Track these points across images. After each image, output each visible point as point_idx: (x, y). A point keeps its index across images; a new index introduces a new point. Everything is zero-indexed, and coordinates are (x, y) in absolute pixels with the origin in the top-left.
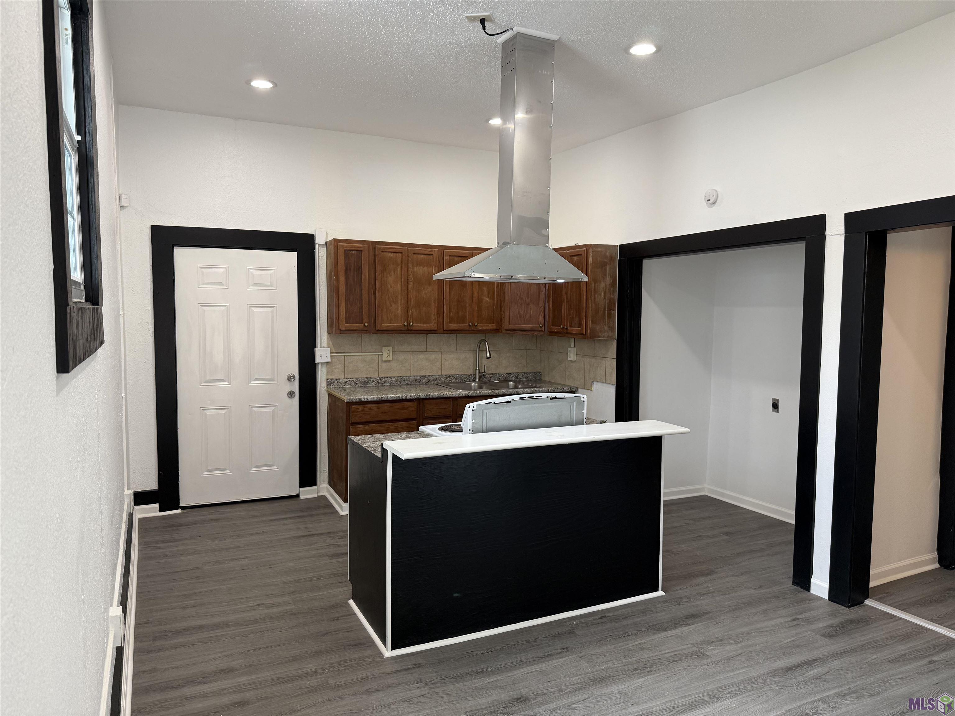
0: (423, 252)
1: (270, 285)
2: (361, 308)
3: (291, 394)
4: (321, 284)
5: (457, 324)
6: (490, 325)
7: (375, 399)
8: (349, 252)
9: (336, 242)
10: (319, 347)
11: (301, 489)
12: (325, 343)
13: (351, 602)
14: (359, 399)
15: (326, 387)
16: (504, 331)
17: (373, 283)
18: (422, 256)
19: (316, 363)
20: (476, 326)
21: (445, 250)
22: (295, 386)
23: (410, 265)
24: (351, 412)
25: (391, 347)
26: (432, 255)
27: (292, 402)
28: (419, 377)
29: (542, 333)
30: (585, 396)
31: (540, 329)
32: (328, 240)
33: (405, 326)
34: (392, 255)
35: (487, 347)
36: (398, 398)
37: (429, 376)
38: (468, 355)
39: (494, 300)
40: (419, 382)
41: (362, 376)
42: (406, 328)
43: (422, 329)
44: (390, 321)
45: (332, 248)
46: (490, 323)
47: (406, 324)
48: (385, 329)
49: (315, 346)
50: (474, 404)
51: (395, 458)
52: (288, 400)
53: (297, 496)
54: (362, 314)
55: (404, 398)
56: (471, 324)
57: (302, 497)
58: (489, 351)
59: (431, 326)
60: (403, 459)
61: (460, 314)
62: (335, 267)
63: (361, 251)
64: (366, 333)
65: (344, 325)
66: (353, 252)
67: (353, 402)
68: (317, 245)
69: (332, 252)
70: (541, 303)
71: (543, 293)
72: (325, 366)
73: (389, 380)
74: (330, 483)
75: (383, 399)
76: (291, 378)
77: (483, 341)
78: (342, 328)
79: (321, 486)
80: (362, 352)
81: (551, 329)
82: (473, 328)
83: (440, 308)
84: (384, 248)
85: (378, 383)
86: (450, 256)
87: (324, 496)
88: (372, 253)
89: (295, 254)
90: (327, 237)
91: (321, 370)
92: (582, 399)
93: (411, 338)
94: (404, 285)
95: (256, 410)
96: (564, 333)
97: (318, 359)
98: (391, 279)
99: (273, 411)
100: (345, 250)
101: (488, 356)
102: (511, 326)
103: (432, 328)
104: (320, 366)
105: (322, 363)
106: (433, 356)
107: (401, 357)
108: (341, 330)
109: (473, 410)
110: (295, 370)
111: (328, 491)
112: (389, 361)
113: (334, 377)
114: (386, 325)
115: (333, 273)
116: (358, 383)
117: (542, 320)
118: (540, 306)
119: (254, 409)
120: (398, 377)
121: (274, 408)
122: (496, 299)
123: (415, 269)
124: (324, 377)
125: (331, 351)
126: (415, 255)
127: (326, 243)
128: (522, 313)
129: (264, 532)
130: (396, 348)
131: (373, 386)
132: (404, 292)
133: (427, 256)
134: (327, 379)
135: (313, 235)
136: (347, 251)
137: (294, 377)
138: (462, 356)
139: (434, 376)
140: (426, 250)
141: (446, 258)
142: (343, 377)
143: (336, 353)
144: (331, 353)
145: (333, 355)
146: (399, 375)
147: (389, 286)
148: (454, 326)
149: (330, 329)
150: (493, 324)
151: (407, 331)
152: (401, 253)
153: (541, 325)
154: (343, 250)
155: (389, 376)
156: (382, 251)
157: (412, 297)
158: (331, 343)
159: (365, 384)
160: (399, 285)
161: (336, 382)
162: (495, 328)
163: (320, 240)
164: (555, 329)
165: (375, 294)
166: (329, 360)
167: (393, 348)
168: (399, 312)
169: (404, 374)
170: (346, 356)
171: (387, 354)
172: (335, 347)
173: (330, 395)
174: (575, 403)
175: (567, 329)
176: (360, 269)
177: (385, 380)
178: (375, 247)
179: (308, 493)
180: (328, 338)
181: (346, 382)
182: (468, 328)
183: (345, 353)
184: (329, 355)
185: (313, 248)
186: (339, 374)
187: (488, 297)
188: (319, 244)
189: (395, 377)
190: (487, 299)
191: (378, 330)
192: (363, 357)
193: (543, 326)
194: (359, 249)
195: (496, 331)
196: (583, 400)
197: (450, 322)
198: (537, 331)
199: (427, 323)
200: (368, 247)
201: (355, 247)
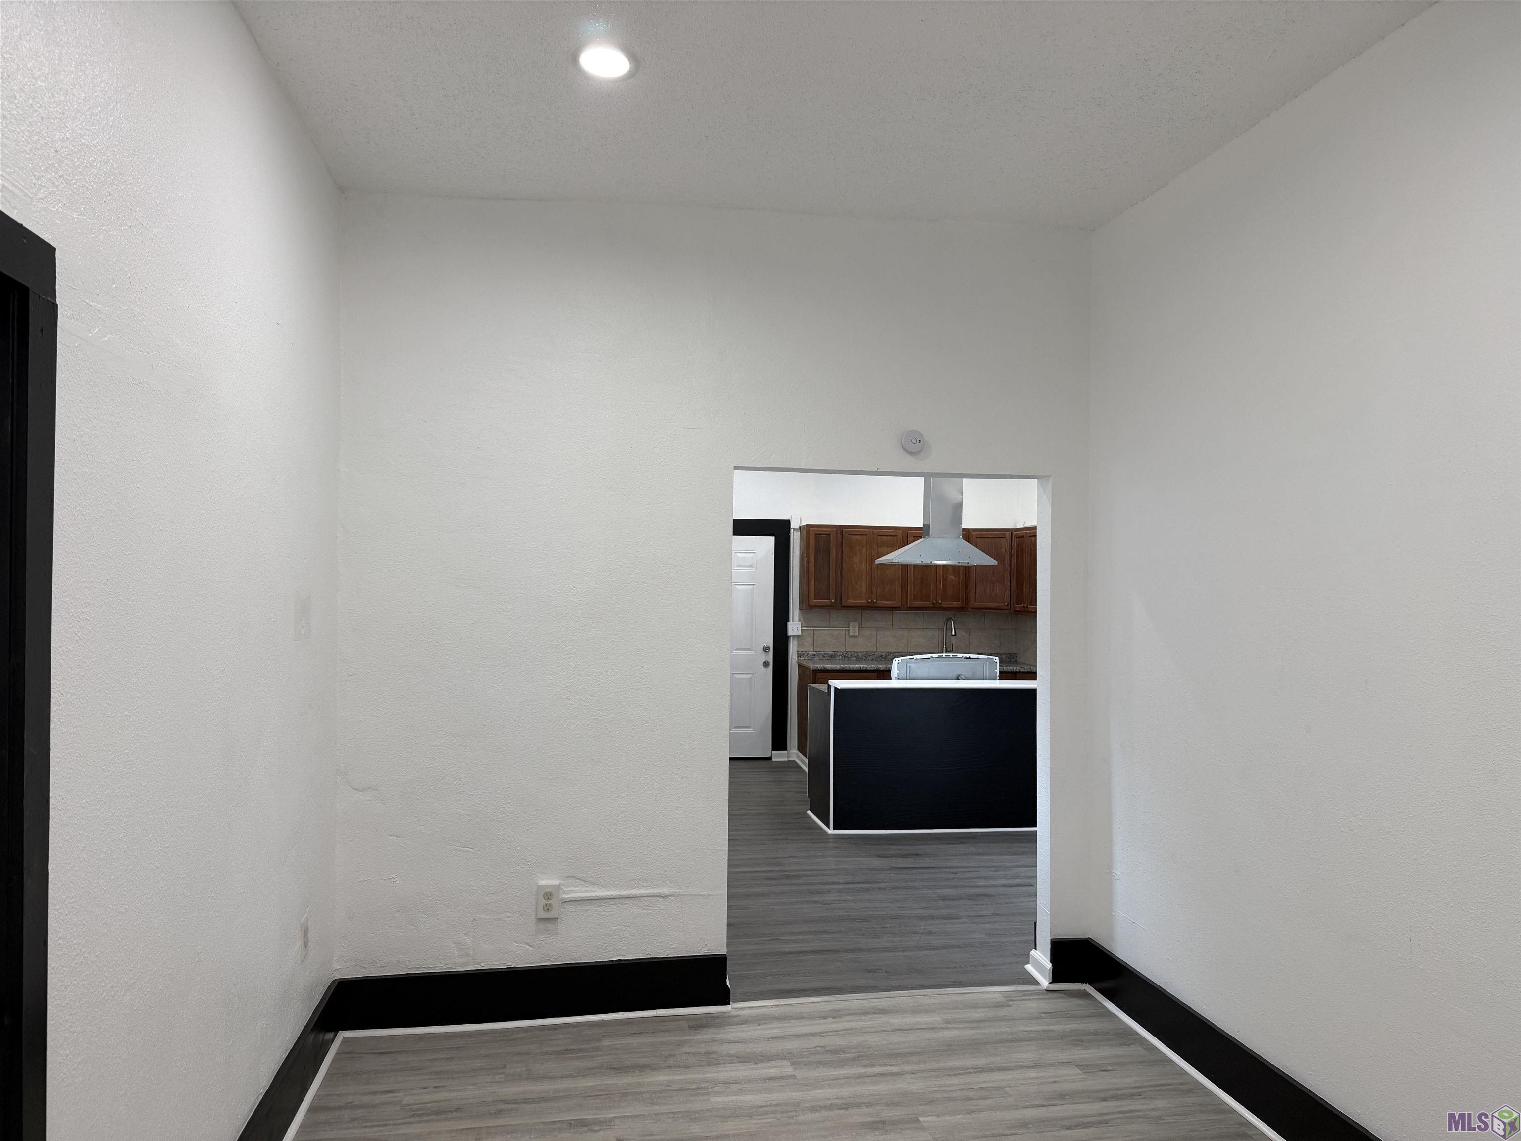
0: (889, 534)
1: (751, 566)
2: (829, 585)
3: (766, 664)
4: (794, 564)
5: (921, 601)
6: (955, 603)
7: (838, 668)
8: (819, 536)
9: (809, 527)
10: (791, 621)
11: (773, 752)
12: (796, 618)
13: (809, 812)
14: (824, 667)
15: (796, 659)
16: (970, 610)
17: (840, 563)
18: (886, 538)
19: (788, 637)
20: (940, 603)
21: (909, 532)
22: (770, 657)
23: (875, 546)
24: (817, 679)
25: (857, 623)
26: (896, 536)
27: (767, 670)
28: (885, 653)
29: (1007, 611)
30: (997, 658)
31: (1005, 607)
32: (802, 525)
33: (869, 602)
34: (858, 537)
35: (953, 626)
36: (859, 668)
37: (895, 652)
38: (936, 633)
39: (959, 578)
40: (885, 658)
41: (830, 650)
42: (870, 605)
43: (887, 606)
44: (855, 598)
45: (804, 532)
46: (955, 601)
47: (870, 601)
48: (851, 605)
49: (788, 621)
50: (900, 659)
51: (836, 689)
52: (763, 669)
53: (770, 758)
54: (830, 592)
55: (865, 668)
56: (934, 601)
57: (774, 759)
58: (954, 629)
59: (894, 603)
60: (839, 688)
61: (924, 591)
62: (807, 549)
63: (830, 535)
64: (833, 609)
65: (814, 602)
66: (823, 536)
67: (818, 670)
68: (792, 530)
69: (805, 537)
70: (1007, 583)
71: (1008, 572)
72: (796, 639)
73: (855, 654)
74: (799, 749)
75: (845, 668)
76: (766, 649)
77: (949, 619)
78: (811, 604)
79: (791, 751)
80: (830, 627)
81: (1015, 607)
82: (938, 605)
83: (904, 587)
84: (850, 531)
85: (845, 657)
86: (914, 537)
87: (794, 762)
88: (839, 536)
89: (773, 538)
90: (800, 523)
91: (793, 643)
92: (994, 660)
93: (877, 614)
94: (869, 565)
95: (737, 676)
96: (1025, 611)
97: (790, 633)
98: (856, 559)
99: (751, 678)
100: (816, 534)
101: (953, 634)
102: (977, 605)
103: (896, 605)
104: (791, 638)
105: (793, 636)
106: (899, 633)
107: (867, 633)
108: (810, 606)
109: (898, 663)
110: (769, 641)
111: (798, 757)
112: (855, 637)
113: (804, 650)
114: (851, 601)
115: (805, 555)
116: (825, 656)
117: (1008, 599)
118: (1005, 584)
119: (735, 675)
120: (864, 652)
121: (751, 675)
122: (961, 578)
123: (880, 549)
124: (795, 649)
125: (801, 625)
126: (879, 537)
127: (800, 527)
128: (988, 591)
129: (742, 777)
130: (862, 624)
131: (839, 660)
132: (869, 571)
133: (892, 538)
134: (798, 651)
135: (789, 521)
136: (817, 535)
137: (769, 648)
138: (930, 633)
139: (900, 652)
140: (891, 532)
141: (910, 539)
142: (812, 650)
143: (807, 627)
144: (802, 627)
145: (803, 629)
146: (864, 650)
147: (855, 566)
148: (917, 603)
149: (801, 605)
150: (959, 601)
151: (872, 607)
152: (866, 535)
153: (1006, 604)
154: (814, 535)
155: (855, 650)
156: (849, 534)
157: (876, 575)
158: (802, 618)
159: (832, 657)
160: (864, 564)
161: (806, 654)
162: (960, 606)
163: (794, 525)
164: (1019, 607)
165: (841, 573)
166: (800, 633)
167: (859, 624)
168: (864, 589)
169: (870, 650)
170: (816, 630)
171: (854, 630)
172: (805, 622)
173: (800, 666)
174: (988, 663)
175: (1027, 607)
176: (828, 551)
177: (852, 655)
178: (843, 531)
179: (779, 756)
180: (799, 614)
181: (815, 655)
182: (931, 606)
183: (815, 627)
184: (800, 629)
185: (789, 532)
186: (808, 648)
187: (953, 576)
188: (793, 529)
189: (861, 652)
190: (953, 577)
191: (843, 606)
192: (831, 631)
193: (1008, 605)
194: (828, 533)
195: (962, 609)
196: (996, 661)
197: (914, 600)
198: (1003, 609)
199: (891, 600)
200: (837, 532)
201: (824, 531)
